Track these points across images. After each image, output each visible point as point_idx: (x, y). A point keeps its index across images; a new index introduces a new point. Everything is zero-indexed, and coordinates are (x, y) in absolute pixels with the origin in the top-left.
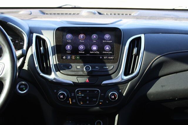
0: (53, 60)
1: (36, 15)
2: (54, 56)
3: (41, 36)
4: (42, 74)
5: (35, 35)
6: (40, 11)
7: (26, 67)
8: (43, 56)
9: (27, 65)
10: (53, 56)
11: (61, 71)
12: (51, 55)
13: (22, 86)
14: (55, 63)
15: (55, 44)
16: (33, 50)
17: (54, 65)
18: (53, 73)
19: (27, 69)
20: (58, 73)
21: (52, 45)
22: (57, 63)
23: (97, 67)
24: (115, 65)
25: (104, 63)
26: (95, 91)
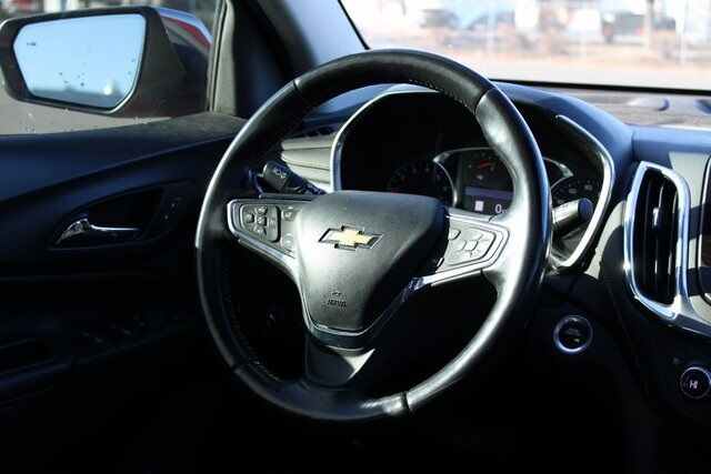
0: (687, 254)
1: (681, 115)
2: (693, 242)
3: (665, 171)
4: (639, 297)
5: (643, 166)
6: (702, 102)
7: (594, 270)
8: (654, 239)
9: (600, 263)
10: (689, 240)
11: (706, 295)
12: (682, 237)
13: (571, 331)
14: (692, 266)
15: (704, 201)
16: (627, 212)
17: (688, 270)
18: (678, 299)
19: (596, 276)
20: (695, 300)
21: (695, 203)
22: (699, 265)
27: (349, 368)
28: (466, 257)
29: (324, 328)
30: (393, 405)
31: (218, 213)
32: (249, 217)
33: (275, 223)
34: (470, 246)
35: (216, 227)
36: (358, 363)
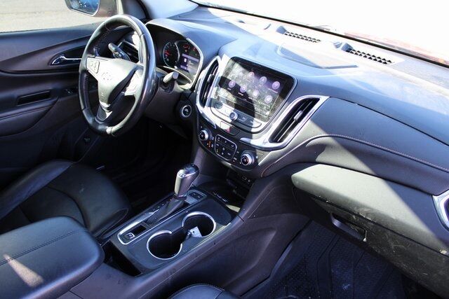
11: (211, 107)
13: (186, 110)
18: (206, 106)
20: (209, 109)
23: (244, 118)
24: (264, 124)
25: (254, 116)
26: (232, 144)
32: (91, 64)
33: (97, 67)
36: (108, 115)
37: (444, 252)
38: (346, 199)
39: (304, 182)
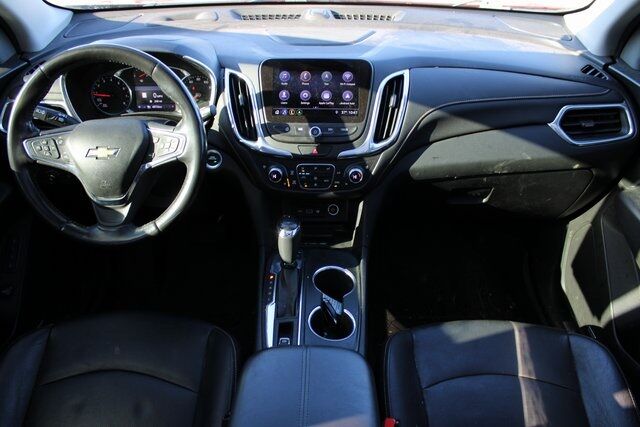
0: (259, 116)
1: (226, 22)
2: (261, 111)
3: (238, 75)
4: (242, 140)
5: (228, 72)
8: (242, 110)
9: (219, 124)
10: (258, 110)
11: (272, 136)
12: (255, 109)
13: (211, 158)
14: (263, 122)
15: (261, 90)
16: (225, 100)
17: (261, 125)
18: (259, 139)
19: (218, 130)
20: (268, 138)
21: (258, 91)
22: (266, 122)
23: (330, 129)
24: (360, 125)
25: (342, 122)
26: (328, 167)
27: (121, 215)
28: (166, 152)
29: (103, 199)
30: (150, 229)
31: (19, 148)
32: (38, 148)
33: (54, 148)
34: (167, 145)
35: (22, 158)
36: (125, 211)
37: (576, 166)
38: (479, 165)
39: (425, 171)
